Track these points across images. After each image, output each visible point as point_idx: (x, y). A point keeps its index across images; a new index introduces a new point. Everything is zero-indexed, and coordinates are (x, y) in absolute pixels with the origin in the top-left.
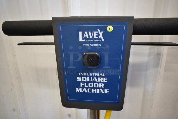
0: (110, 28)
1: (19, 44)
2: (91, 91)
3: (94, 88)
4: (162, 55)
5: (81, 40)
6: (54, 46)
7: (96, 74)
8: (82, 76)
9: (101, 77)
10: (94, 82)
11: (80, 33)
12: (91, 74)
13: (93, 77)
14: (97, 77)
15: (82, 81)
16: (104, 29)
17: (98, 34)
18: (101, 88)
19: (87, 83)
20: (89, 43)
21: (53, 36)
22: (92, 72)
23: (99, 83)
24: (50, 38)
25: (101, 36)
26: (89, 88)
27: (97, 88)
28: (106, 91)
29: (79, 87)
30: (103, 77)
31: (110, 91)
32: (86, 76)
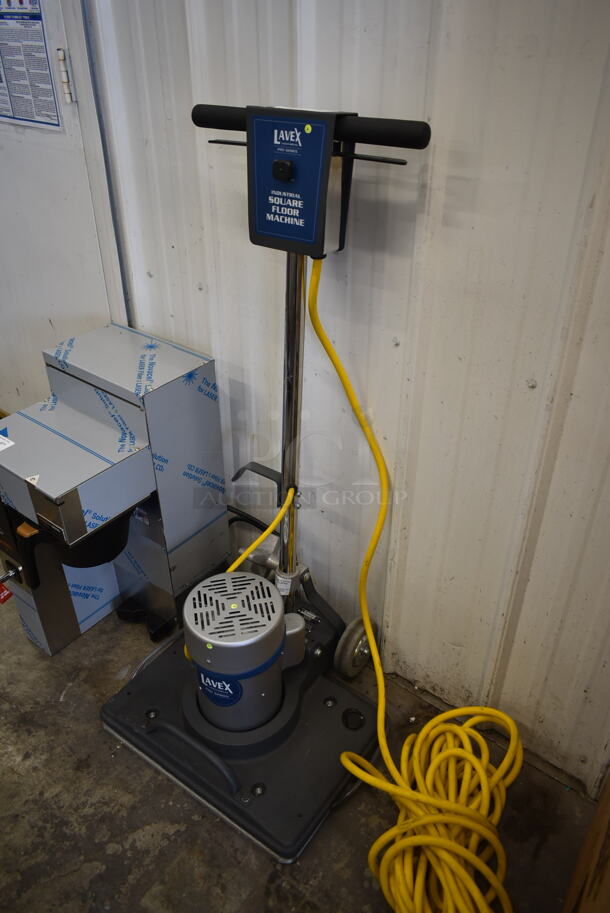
0: (308, 129)
1: (210, 142)
2: (283, 219)
3: (287, 215)
4: (431, 189)
5: (276, 142)
6: (245, 148)
7: (291, 195)
8: (274, 196)
9: (295, 199)
10: (288, 206)
11: (276, 131)
12: (284, 194)
13: (287, 198)
14: (292, 199)
15: (274, 204)
16: (301, 129)
17: (295, 134)
18: (296, 217)
19: (280, 206)
20: (285, 147)
21: (245, 133)
22: (287, 191)
23: (293, 208)
24: (241, 136)
25: (298, 139)
26: (282, 215)
27: (291, 216)
28: (301, 223)
29: (271, 213)
30: (298, 200)
31: (305, 223)
32: (279, 196)
